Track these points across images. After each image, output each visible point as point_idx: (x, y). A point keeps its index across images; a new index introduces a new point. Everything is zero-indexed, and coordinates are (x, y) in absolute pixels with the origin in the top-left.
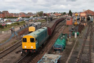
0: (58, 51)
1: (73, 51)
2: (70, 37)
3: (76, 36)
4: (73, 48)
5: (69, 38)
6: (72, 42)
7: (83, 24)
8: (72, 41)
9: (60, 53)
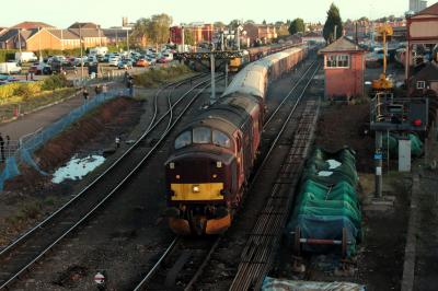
0: (323, 257)
1: (417, 258)
2: (379, 170)
3: (405, 163)
4: (410, 238)
5: (374, 171)
6: (393, 198)
7: (428, 84)
8: (389, 193)
9: (337, 272)
